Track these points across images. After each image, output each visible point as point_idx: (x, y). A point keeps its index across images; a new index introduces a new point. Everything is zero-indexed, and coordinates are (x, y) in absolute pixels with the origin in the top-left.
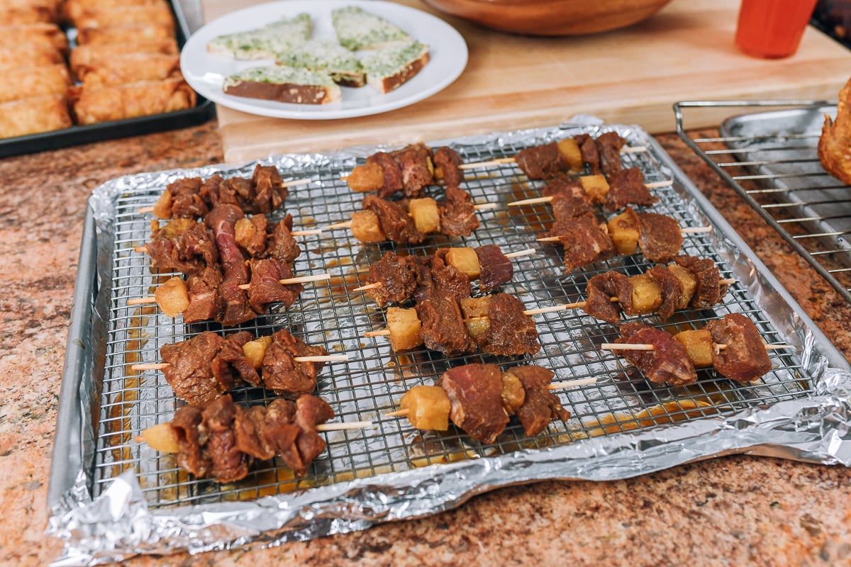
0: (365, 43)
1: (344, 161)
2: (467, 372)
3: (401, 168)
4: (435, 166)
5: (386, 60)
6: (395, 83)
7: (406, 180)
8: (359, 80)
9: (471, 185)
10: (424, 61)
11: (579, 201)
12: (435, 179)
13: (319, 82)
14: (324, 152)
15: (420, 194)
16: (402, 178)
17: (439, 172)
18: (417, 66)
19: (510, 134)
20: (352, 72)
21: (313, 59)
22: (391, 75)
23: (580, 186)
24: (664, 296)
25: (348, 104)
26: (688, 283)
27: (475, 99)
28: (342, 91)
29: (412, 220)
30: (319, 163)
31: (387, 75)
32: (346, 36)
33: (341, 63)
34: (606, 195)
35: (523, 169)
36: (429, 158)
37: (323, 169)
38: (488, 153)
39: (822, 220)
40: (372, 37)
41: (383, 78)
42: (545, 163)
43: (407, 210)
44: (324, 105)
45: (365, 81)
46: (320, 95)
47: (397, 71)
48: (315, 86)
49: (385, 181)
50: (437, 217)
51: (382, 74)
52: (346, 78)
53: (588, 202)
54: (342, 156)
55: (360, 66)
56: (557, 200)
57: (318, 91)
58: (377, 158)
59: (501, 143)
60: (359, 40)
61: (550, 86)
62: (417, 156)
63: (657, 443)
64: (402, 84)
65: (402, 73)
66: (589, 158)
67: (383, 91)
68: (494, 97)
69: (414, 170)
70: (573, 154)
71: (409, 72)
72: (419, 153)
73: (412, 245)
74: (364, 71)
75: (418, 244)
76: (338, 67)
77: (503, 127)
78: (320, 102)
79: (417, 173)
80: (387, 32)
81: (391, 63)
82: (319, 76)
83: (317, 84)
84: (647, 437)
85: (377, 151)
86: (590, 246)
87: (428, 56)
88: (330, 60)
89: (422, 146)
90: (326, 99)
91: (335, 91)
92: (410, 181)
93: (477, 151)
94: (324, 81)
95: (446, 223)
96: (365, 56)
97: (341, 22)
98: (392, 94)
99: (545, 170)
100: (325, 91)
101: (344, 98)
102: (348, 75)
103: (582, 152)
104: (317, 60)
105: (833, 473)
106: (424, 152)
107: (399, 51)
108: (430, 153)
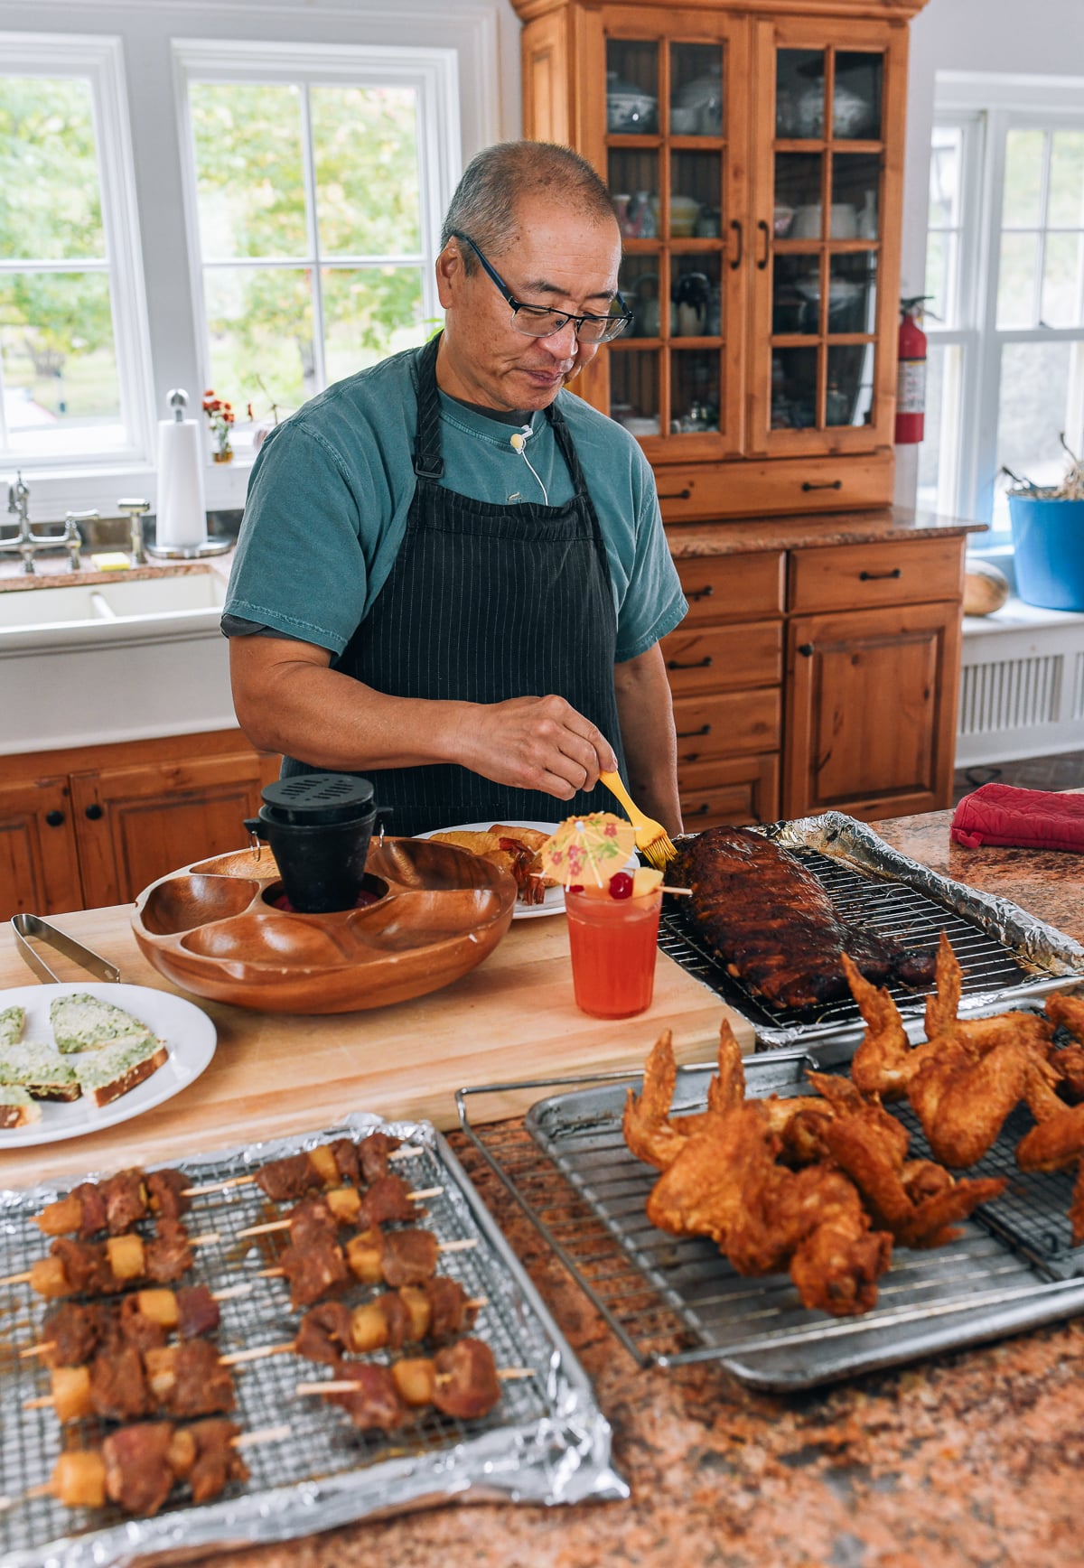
0: (89, 1042)
1: (42, 1198)
2: (134, 1434)
3: (105, 1201)
4: (150, 1194)
5: (104, 1065)
6: (113, 1094)
7: (111, 1215)
8: (70, 1092)
9: (198, 1215)
10: (158, 1061)
11: (321, 1223)
12: (149, 1209)
13: (11, 1100)
14: (17, 1188)
15: (127, 1230)
16: (105, 1213)
17: (154, 1202)
18: (146, 1068)
19: (260, 1146)
20: (61, 1083)
21: (14, 1070)
22: (106, 1085)
23: (325, 1204)
24: (389, 1326)
25: (49, 1124)
26: (419, 1308)
27: (221, 1104)
28: (43, 1108)
29: (108, 1265)
30: (8, 1204)
31: (101, 1085)
32: (64, 1035)
33: (48, 1073)
34: (356, 1213)
35: (264, 1189)
36: (142, 1187)
37: (12, 1211)
38: (228, 1172)
39: (612, 1218)
40: (97, 1034)
41: (95, 1089)
42: (290, 1180)
43: (105, 1252)
44: (18, 1129)
45: (80, 1094)
46: (13, 1117)
47: (117, 1079)
48: (6, 1106)
49: (84, 1218)
50: (140, 1258)
51: (95, 1084)
52: (53, 1091)
53: (331, 1223)
54: (39, 1192)
55: (72, 1074)
56: (294, 1225)
57: (11, 1112)
58: (79, 1192)
59: (247, 1159)
60: (80, 1040)
61: (321, 1080)
62: (127, 1183)
63: (335, 1492)
64: (123, 1094)
65: (122, 1080)
66: (345, 1168)
67: (96, 1104)
68: (245, 1099)
69: (121, 1202)
70: (326, 1165)
71: (134, 1077)
72: (132, 1181)
73: (107, 1295)
74: (77, 1081)
75: (114, 1293)
76: (45, 1078)
77: (252, 1138)
78: (13, 1125)
79: (125, 1205)
80: (116, 1026)
81: (108, 1069)
82: (13, 1093)
83: (9, 1103)
84: (327, 1485)
85: (84, 1181)
86: (319, 1277)
87: (165, 1054)
88: (35, 1070)
89: (135, 1171)
90: (21, 1121)
91: (33, 1109)
92: (116, 1216)
93: (215, 1171)
94: (19, 1099)
95: (152, 1264)
96: (81, 1063)
97: (60, 1017)
98: (108, 1108)
99: (290, 1189)
100: (20, 1111)
101: (45, 1117)
102: (56, 1087)
103: (337, 1162)
104: (18, 1070)
105: (559, 1514)
106: (137, 1179)
107: (122, 1052)
108: (145, 1179)
